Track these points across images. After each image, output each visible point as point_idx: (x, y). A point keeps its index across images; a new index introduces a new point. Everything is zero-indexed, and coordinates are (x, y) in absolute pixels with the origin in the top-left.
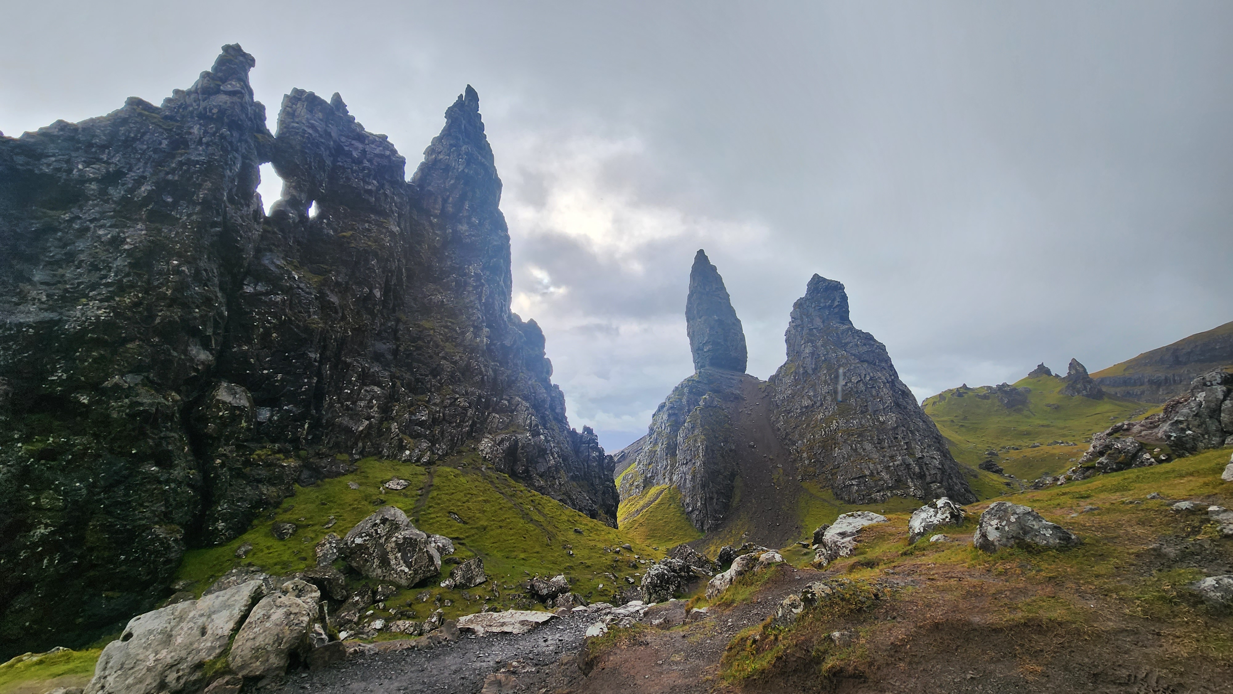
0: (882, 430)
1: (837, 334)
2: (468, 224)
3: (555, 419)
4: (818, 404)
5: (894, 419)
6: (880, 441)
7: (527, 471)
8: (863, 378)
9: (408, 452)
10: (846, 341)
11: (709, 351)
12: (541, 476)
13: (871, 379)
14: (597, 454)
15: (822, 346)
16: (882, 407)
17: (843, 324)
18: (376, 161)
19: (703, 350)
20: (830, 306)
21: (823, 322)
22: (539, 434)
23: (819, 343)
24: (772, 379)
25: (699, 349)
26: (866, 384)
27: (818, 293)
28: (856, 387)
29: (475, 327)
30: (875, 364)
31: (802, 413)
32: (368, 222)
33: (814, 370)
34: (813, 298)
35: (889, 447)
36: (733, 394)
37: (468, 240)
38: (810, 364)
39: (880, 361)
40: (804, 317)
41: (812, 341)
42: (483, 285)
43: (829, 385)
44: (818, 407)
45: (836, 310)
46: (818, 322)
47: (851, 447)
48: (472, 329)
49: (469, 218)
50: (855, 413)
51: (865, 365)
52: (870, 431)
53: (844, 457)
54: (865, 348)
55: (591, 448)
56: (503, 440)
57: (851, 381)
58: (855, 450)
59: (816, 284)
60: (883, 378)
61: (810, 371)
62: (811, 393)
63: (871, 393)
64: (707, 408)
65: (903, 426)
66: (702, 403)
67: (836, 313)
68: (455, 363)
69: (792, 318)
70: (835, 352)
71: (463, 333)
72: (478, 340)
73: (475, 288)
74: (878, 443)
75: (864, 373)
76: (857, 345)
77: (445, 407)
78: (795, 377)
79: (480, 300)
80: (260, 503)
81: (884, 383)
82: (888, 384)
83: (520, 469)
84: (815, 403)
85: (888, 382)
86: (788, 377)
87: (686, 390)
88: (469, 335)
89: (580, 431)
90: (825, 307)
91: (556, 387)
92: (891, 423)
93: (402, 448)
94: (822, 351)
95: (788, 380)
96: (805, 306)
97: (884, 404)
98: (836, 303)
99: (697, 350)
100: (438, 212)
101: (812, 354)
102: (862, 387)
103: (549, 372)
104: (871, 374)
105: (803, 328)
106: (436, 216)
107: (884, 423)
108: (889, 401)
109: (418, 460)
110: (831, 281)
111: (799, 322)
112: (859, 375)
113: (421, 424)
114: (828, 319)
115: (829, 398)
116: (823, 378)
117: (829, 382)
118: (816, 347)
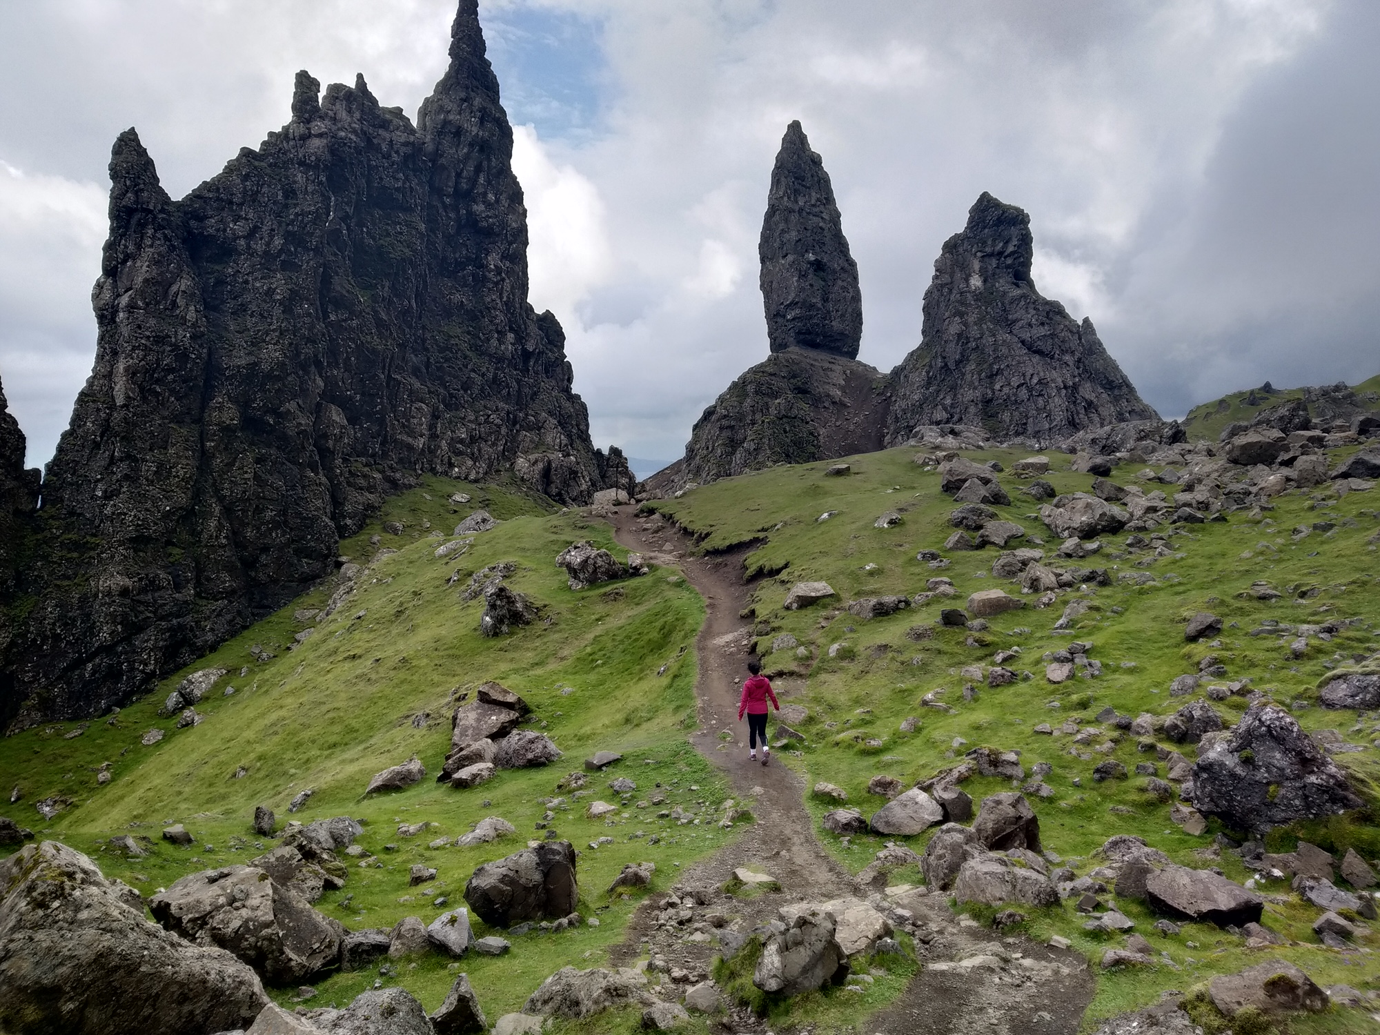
1: (1003, 304)
2: (484, 202)
3: (579, 437)
7: (559, 494)
8: (1028, 378)
9: (456, 470)
10: (1015, 316)
11: (794, 319)
12: (573, 500)
13: (1040, 382)
14: (627, 480)
15: (975, 324)
16: (1047, 426)
17: (1018, 286)
18: (403, 150)
19: (784, 316)
20: (1000, 253)
21: (985, 281)
22: (569, 455)
23: (971, 319)
24: (897, 372)
25: (777, 315)
26: (1030, 390)
27: (985, 227)
28: (1015, 395)
29: (498, 332)
30: (1052, 358)
32: (400, 224)
33: (958, 363)
34: (975, 236)
36: (828, 395)
37: (485, 224)
38: (953, 351)
39: (1063, 352)
40: (957, 270)
41: (961, 315)
42: (503, 280)
43: (975, 388)
45: (1009, 261)
46: (976, 282)
48: (496, 335)
49: (485, 194)
51: (1036, 358)
54: (1044, 331)
55: (620, 473)
56: (536, 462)
59: (983, 211)
60: (1060, 380)
61: (952, 366)
62: (948, 401)
63: (1035, 403)
64: (781, 419)
66: (773, 411)
67: (1008, 267)
68: (483, 375)
69: (936, 270)
70: (994, 335)
71: (488, 340)
72: (503, 347)
73: (496, 284)
75: (1031, 372)
76: (1030, 325)
77: (480, 424)
78: (928, 372)
79: (501, 298)
80: (370, 507)
81: (1059, 389)
82: (1064, 391)
83: (554, 491)
84: (952, 416)
85: (1065, 387)
86: (917, 374)
87: (751, 389)
88: (494, 342)
89: (606, 452)
90: (991, 255)
91: (578, 397)
93: (451, 465)
94: (974, 332)
95: (918, 378)
96: (961, 250)
98: (1011, 249)
99: (774, 316)
100: (451, 190)
101: (960, 335)
102: (1024, 393)
103: (570, 380)
104: (1042, 374)
105: (950, 291)
106: (448, 196)
109: (466, 478)
110: (1010, 207)
111: (946, 278)
112: (1024, 375)
113: (462, 441)
114: (994, 274)
115: (972, 409)
116: (968, 377)
117: (977, 384)
118: (965, 324)
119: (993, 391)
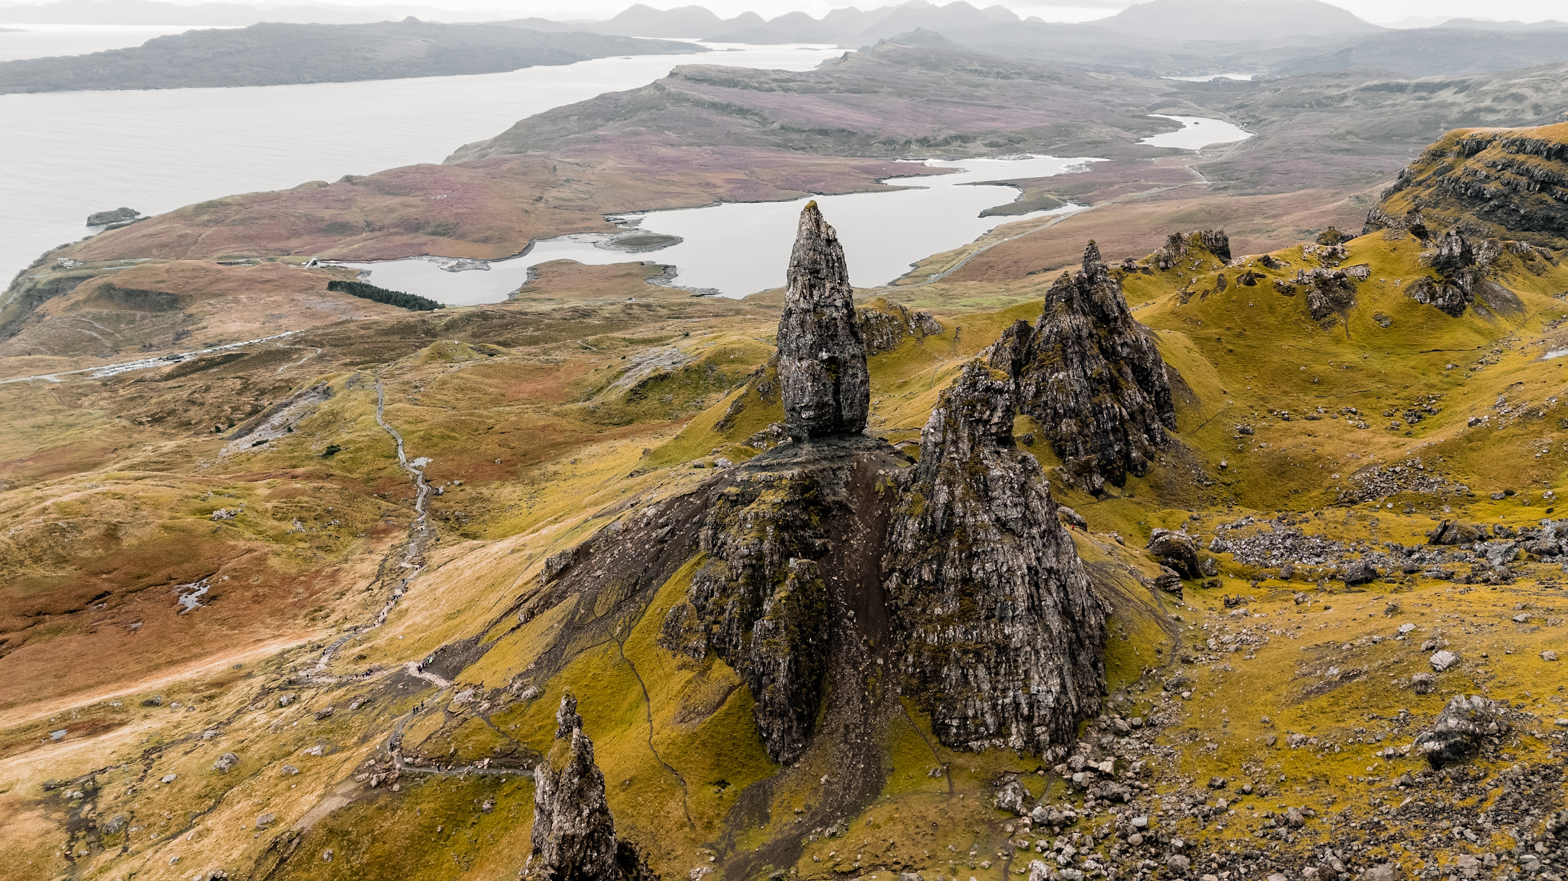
0: (1004, 648)
4: (940, 585)
6: (997, 665)
10: (994, 493)
15: (961, 498)
20: (987, 421)
21: (972, 449)
28: (988, 579)
30: (1021, 536)
34: (967, 398)
35: (1005, 674)
39: (1032, 525)
43: (956, 568)
46: (965, 446)
47: (963, 670)
50: (979, 618)
52: (990, 648)
53: (951, 683)
54: (1016, 512)
57: (983, 568)
58: (966, 676)
62: (935, 566)
63: (1004, 590)
65: (1029, 644)
70: (975, 514)
74: (994, 668)
75: (1002, 559)
76: (1006, 505)
78: (920, 524)
90: (978, 421)
92: (1016, 640)
94: (959, 507)
96: (953, 406)
102: (995, 581)
107: (1008, 637)
108: (1022, 606)
112: (996, 562)
115: (952, 588)
117: (958, 562)
119: (971, 572)
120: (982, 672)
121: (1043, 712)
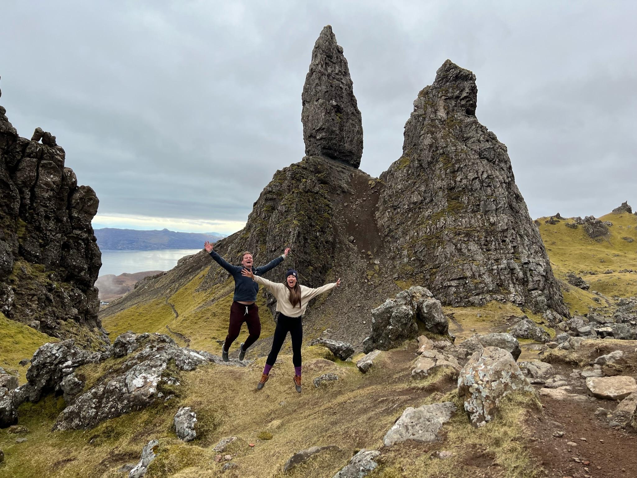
0: (491, 232)
1: (460, 127)
4: (428, 200)
5: (506, 221)
6: (487, 243)
8: (480, 174)
10: (469, 135)
11: (321, 139)
13: (488, 177)
15: (442, 138)
16: (494, 207)
17: (468, 117)
19: (315, 137)
20: (458, 97)
21: (448, 113)
23: (439, 135)
24: (384, 175)
25: (311, 136)
26: (482, 182)
27: (447, 82)
28: (471, 185)
30: (494, 163)
31: (410, 210)
33: (430, 164)
34: (441, 87)
35: (496, 249)
36: (340, 187)
38: (427, 156)
39: (500, 161)
40: (428, 106)
41: (432, 133)
43: (442, 180)
44: (427, 204)
45: (463, 102)
46: (442, 114)
47: (456, 246)
50: (466, 211)
51: (485, 162)
52: (478, 231)
53: (446, 258)
54: (486, 146)
57: (466, 178)
58: (460, 250)
59: (447, 71)
60: (501, 178)
61: (425, 165)
62: (423, 188)
63: (485, 191)
64: (307, 192)
65: (514, 229)
66: (301, 186)
67: (462, 106)
70: (455, 146)
74: (484, 245)
75: (482, 169)
76: (479, 141)
78: (408, 171)
81: (501, 183)
82: (504, 185)
84: (425, 199)
85: (505, 182)
86: (400, 171)
90: (450, 98)
92: (501, 226)
94: (442, 143)
95: (400, 175)
96: (431, 95)
97: (497, 205)
98: (464, 94)
101: (431, 146)
102: (477, 184)
104: (489, 172)
105: (424, 119)
107: (493, 224)
108: (503, 202)
111: (421, 112)
112: (477, 172)
114: (453, 110)
115: (440, 193)
116: (438, 172)
117: (444, 177)
118: (435, 139)
119: (455, 182)
120: (473, 247)
121: (536, 278)
